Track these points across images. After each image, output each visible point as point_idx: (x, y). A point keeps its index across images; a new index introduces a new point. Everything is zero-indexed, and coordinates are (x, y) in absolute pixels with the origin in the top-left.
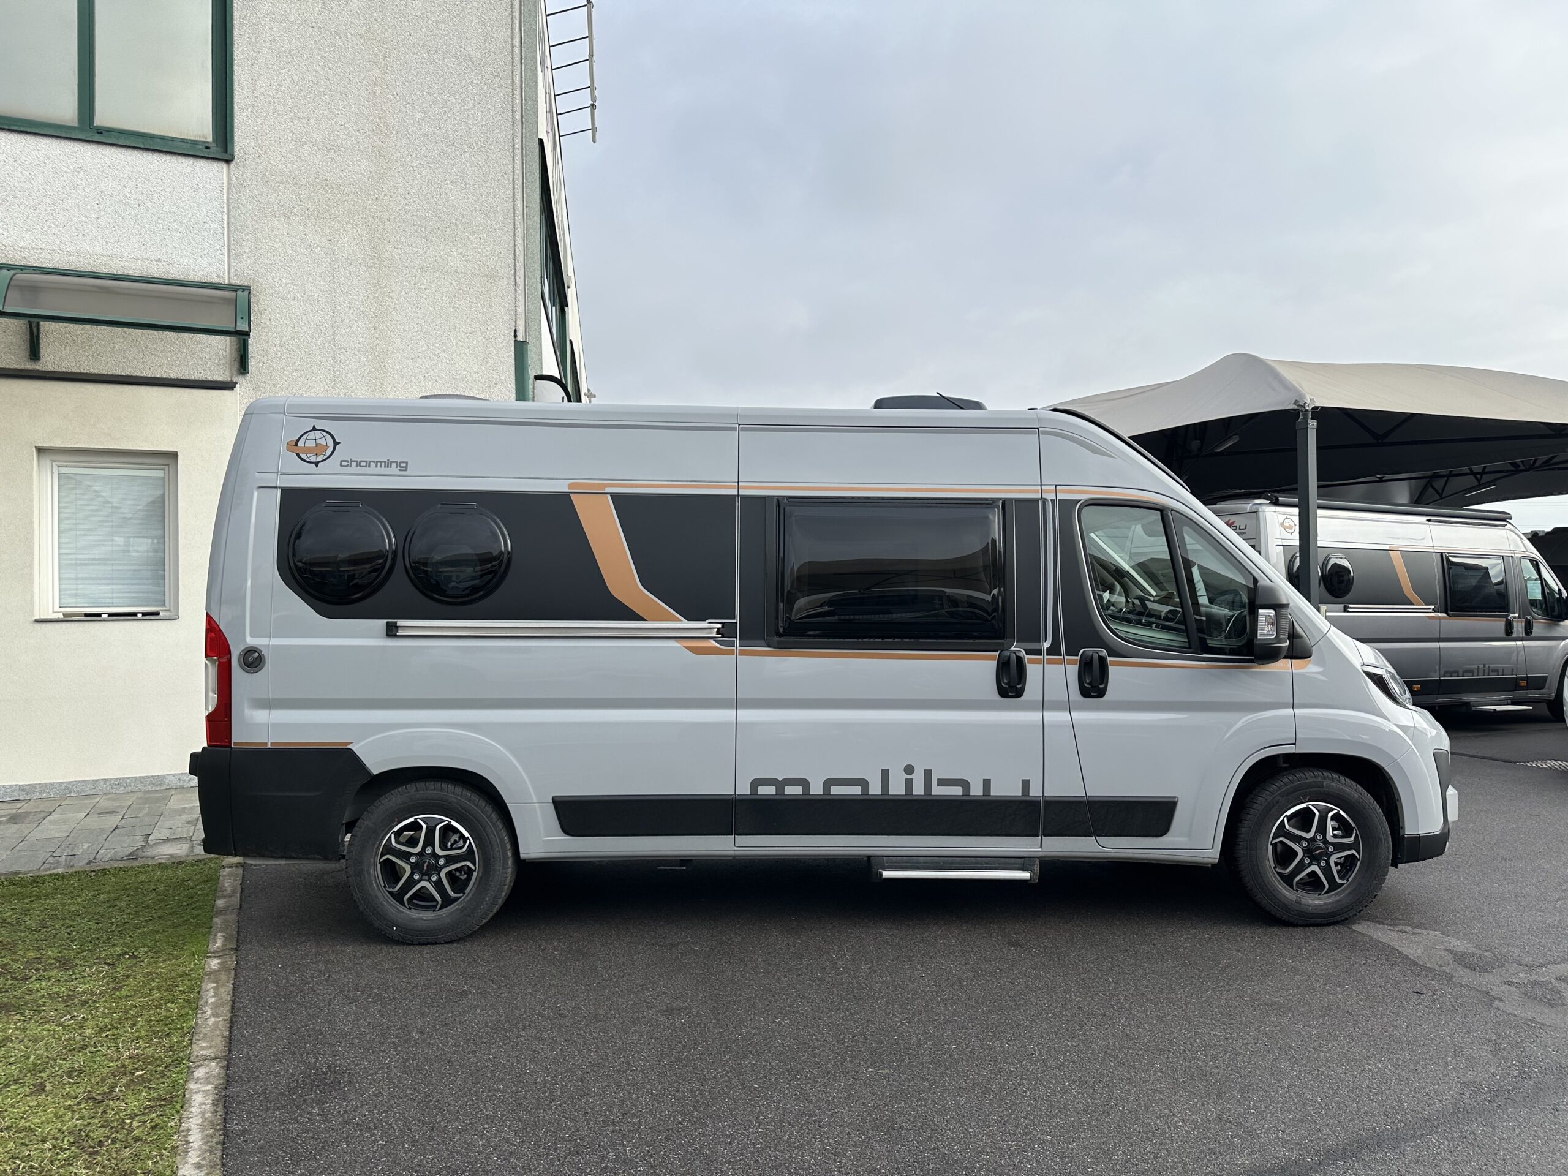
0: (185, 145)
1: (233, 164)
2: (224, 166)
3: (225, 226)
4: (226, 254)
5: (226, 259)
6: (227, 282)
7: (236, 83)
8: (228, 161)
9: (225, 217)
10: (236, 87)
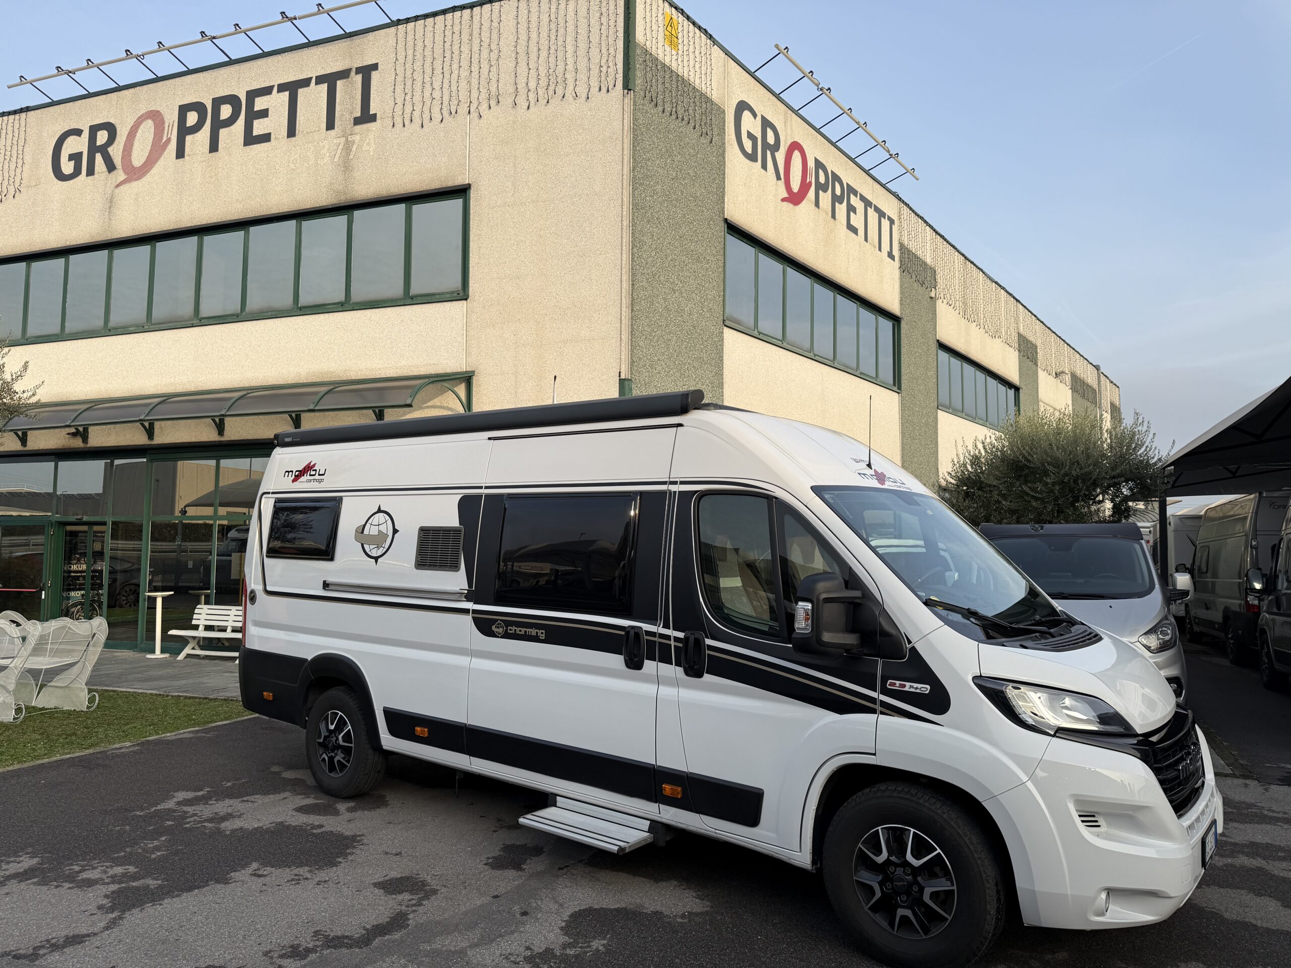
0: (448, 296)
1: (468, 300)
2: (465, 302)
3: (465, 338)
4: (465, 354)
5: (464, 356)
6: (464, 370)
7: (471, 252)
8: (466, 299)
9: (465, 332)
10: (471, 255)
